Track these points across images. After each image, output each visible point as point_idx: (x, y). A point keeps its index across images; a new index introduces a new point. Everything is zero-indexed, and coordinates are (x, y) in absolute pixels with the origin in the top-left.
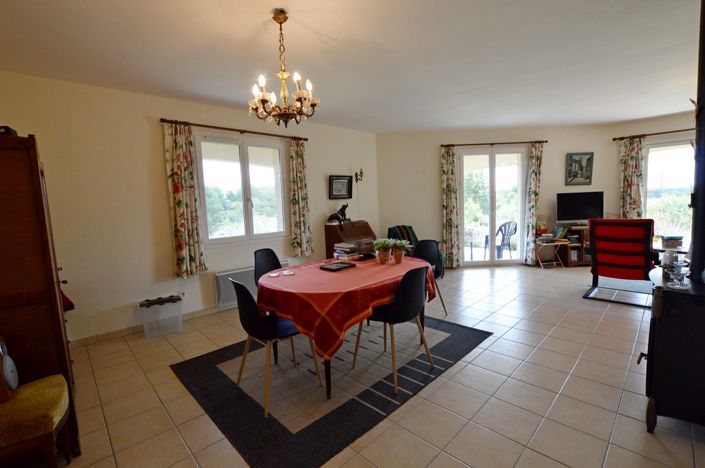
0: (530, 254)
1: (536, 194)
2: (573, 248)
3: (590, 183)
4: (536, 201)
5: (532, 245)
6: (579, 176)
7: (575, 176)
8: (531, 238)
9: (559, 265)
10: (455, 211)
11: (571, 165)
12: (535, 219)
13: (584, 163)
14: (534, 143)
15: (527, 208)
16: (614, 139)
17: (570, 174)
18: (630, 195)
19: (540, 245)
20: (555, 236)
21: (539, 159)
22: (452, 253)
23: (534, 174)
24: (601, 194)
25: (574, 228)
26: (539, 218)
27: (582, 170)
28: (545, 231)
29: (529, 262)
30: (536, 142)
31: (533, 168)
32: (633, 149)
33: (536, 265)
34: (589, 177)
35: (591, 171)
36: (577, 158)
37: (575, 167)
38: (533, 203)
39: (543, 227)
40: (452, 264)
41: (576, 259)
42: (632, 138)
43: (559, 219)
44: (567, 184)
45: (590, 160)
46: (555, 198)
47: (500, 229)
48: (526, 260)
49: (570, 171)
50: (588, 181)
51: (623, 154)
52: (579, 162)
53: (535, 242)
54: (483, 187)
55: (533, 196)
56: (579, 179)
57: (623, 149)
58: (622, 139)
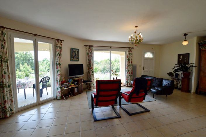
0: (59, 94)
1: (60, 65)
2: (76, 87)
3: (78, 61)
4: (60, 68)
5: (59, 90)
6: (75, 57)
7: (74, 58)
8: (59, 86)
9: (71, 96)
10: (7, 76)
11: (72, 53)
12: (60, 76)
13: (76, 53)
14: (58, 40)
15: (56, 71)
16: (85, 46)
17: (72, 56)
18: (90, 66)
19: (63, 89)
20: (69, 83)
21: (60, 48)
22: (5, 107)
23: (58, 55)
24: (82, 65)
25: (76, 79)
26: (61, 75)
27: (76, 55)
28: (65, 82)
29: (59, 97)
30: (59, 40)
31: (58, 52)
32: (90, 50)
33: (62, 98)
34: (78, 58)
35: (78, 56)
36: (74, 50)
37: (74, 54)
38: (59, 69)
39: (64, 80)
40: (6, 115)
41: (77, 92)
42: (90, 46)
43: (70, 76)
44: (71, 60)
45: (78, 52)
46: (68, 66)
47: (41, 81)
48: (57, 97)
49: (72, 55)
50: (77, 60)
51: (87, 51)
52: (75, 52)
53: (61, 88)
54: (32, 59)
55: (59, 66)
56: (75, 59)
57: (87, 49)
58: (87, 46)
